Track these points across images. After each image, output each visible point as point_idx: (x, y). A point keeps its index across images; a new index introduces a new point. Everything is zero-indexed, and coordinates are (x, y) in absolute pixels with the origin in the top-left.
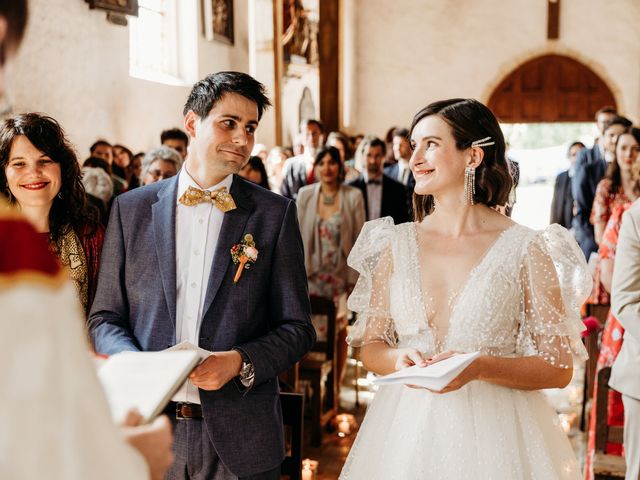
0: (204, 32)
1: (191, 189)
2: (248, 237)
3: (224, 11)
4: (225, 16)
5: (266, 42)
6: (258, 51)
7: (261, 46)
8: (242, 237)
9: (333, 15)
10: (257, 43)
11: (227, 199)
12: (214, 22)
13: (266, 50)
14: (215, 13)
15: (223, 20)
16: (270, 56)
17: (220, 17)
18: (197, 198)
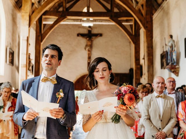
0: (6, 62)
1: (45, 77)
2: (61, 90)
3: (11, 57)
4: (12, 58)
5: (24, 65)
6: (22, 67)
7: (23, 66)
8: (59, 90)
9: (38, 61)
10: (22, 65)
11: (55, 80)
12: (9, 59)
13: (24, 67)
14: (9, 57)
15: (11, 59)
16: (25, 69)
17: (10, 58)
18: (46, 80)
